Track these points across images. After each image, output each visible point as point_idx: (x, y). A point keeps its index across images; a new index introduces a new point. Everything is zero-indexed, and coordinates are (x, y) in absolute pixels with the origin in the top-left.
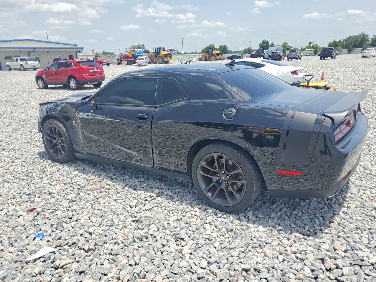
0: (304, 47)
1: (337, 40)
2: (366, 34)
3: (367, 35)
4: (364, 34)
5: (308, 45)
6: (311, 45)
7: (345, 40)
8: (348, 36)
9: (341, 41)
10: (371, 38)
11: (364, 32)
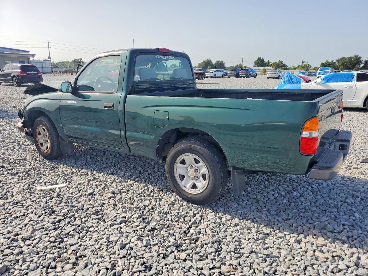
0: (296, 66)
1: (330, 61)
2: (359, 56)
3: (360, 58)
4: (357, 56)
5: (300, 64)
7: (338, 61)
8: (340, 58)
9: (334, 62)
10: (364, 60)
11: (357, 54)
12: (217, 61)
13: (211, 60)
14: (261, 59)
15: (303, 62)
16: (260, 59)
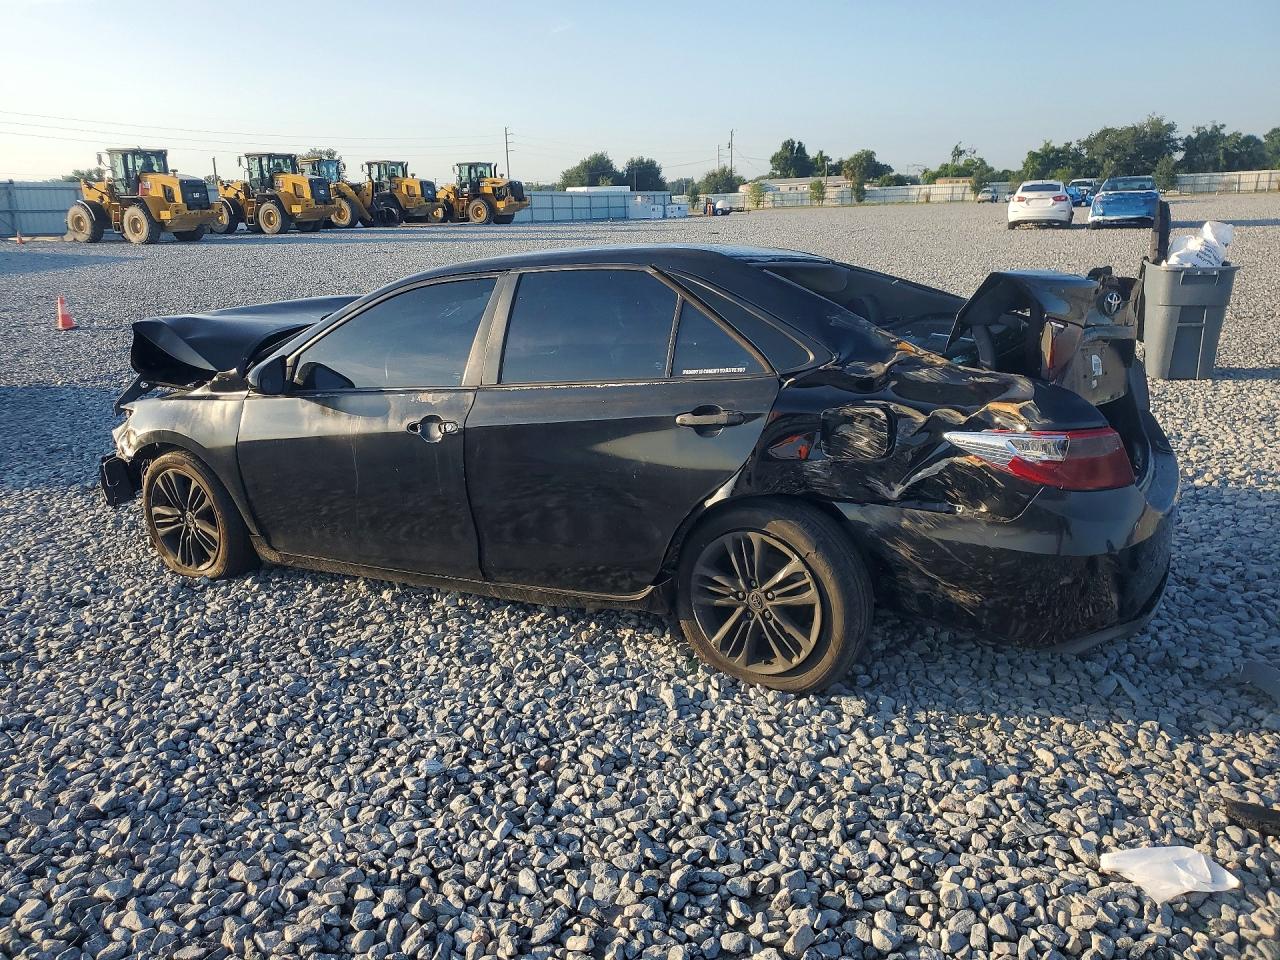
0: (935, 169)
1: (1059, 144)
2: (1165, 123)
3: (1171, 128)
4: (1160, 121)
5: (948, 160)
6: (961, 161)
7: (1089, 144)
9: (1072, 146)
10: (1184, 137)
11: (1157, 115)
12: (632, 161)
13: (610, 157)
14: (796, 145)
15: (958, 153)
16: (793, 147)
